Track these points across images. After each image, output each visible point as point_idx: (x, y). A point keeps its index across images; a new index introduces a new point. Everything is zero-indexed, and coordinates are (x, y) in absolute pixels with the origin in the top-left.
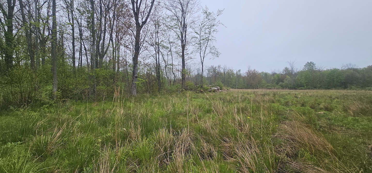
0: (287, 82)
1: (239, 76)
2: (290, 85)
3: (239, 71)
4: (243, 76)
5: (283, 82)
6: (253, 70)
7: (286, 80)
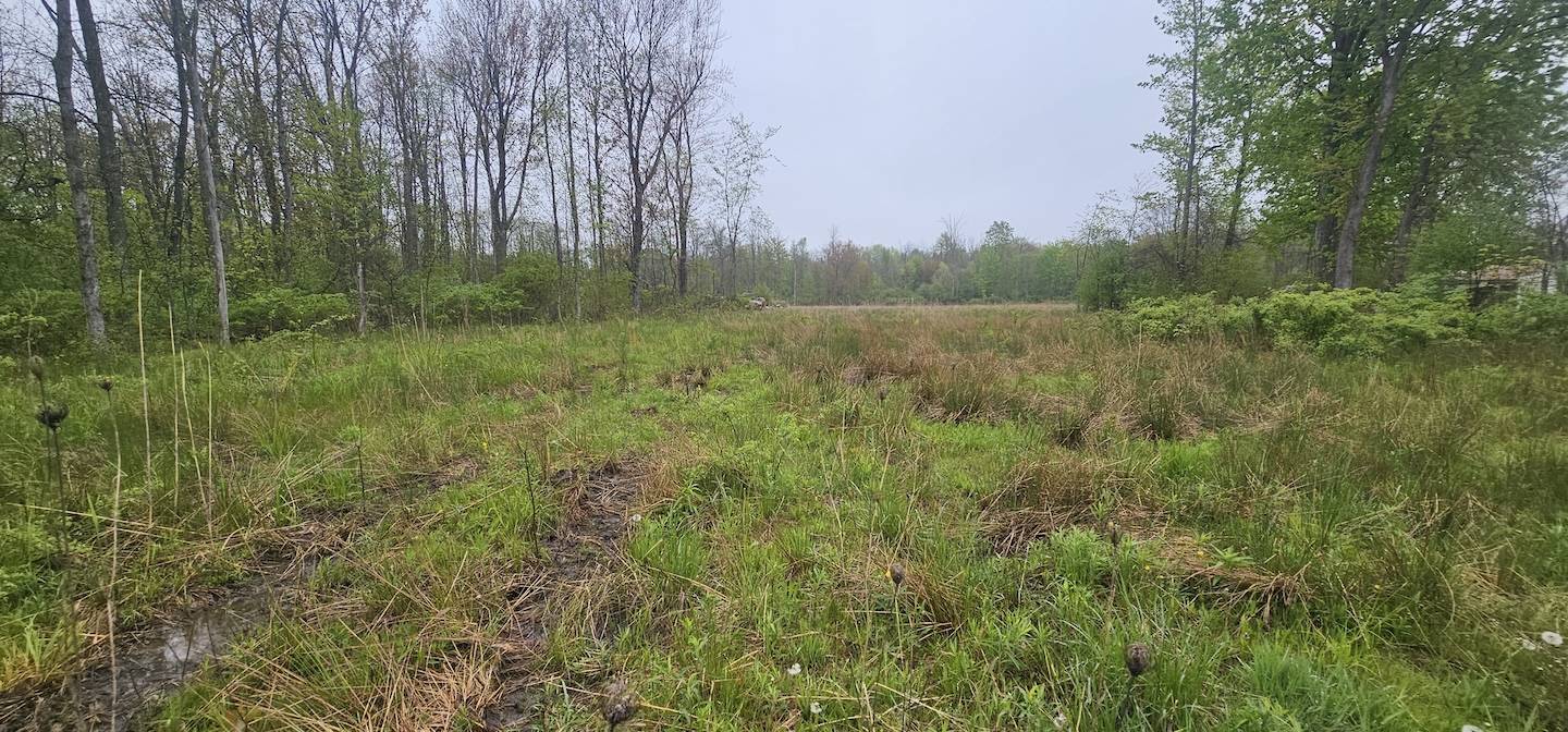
0: (940, 284)
1: (801, 260)
2: (949, 290)
3: (803, 242)
4: (814, 259)
5: (929, 282)
6: (845, 241)
7: (937, 278)
